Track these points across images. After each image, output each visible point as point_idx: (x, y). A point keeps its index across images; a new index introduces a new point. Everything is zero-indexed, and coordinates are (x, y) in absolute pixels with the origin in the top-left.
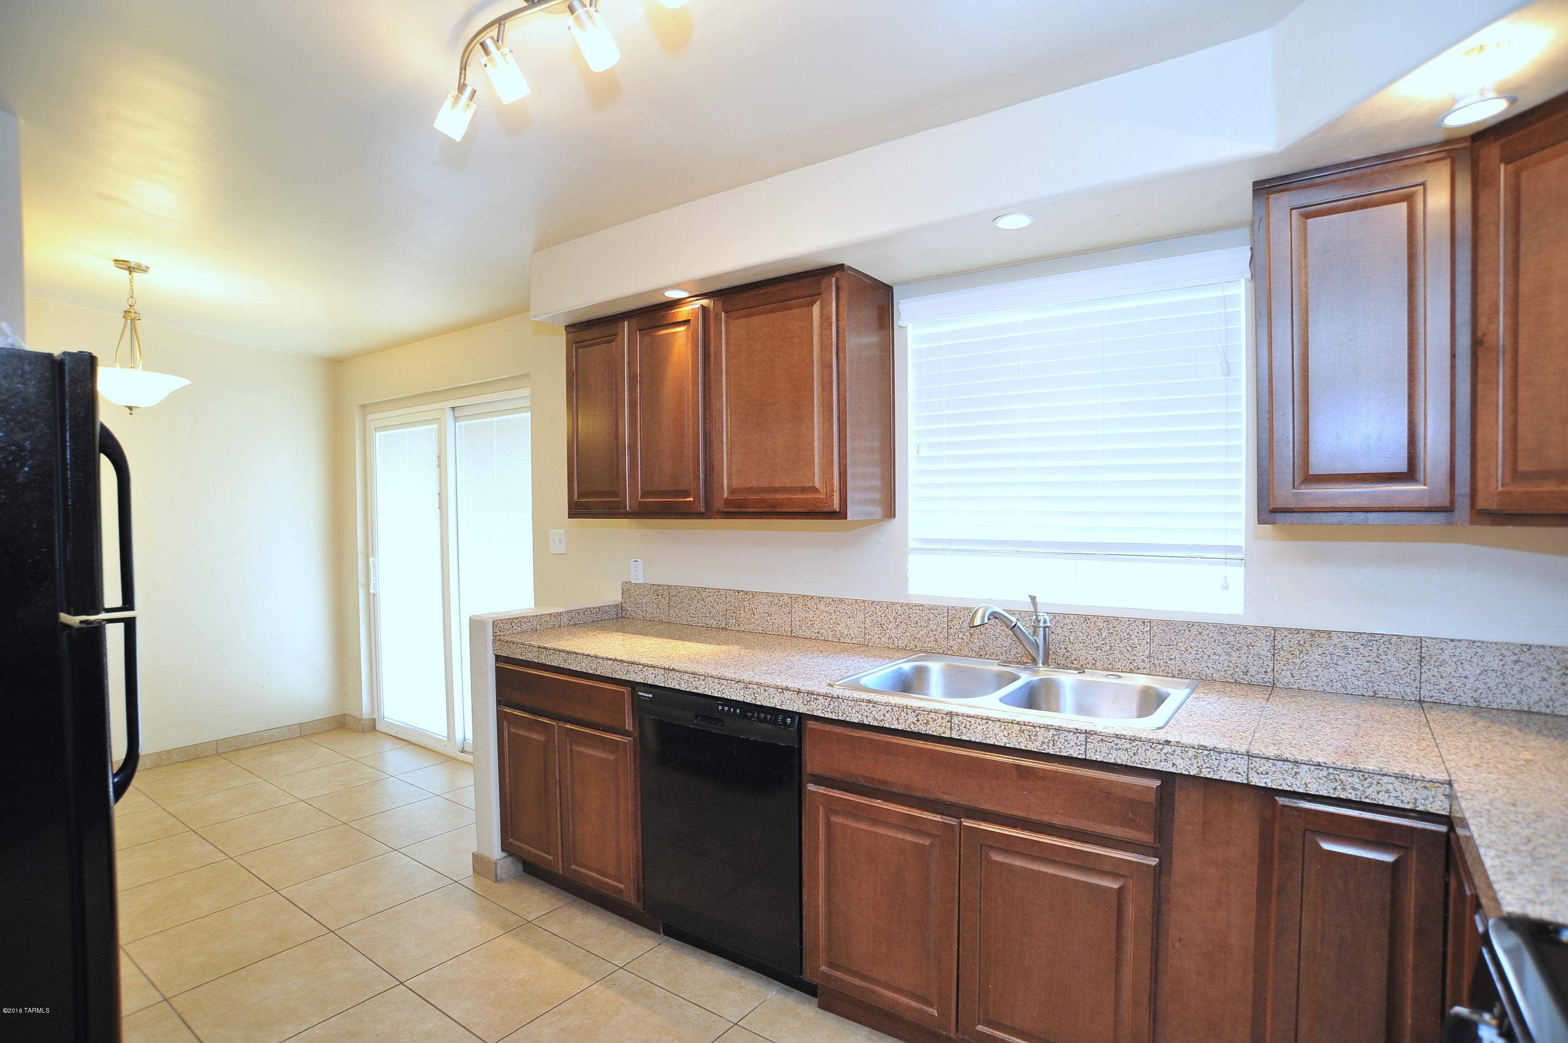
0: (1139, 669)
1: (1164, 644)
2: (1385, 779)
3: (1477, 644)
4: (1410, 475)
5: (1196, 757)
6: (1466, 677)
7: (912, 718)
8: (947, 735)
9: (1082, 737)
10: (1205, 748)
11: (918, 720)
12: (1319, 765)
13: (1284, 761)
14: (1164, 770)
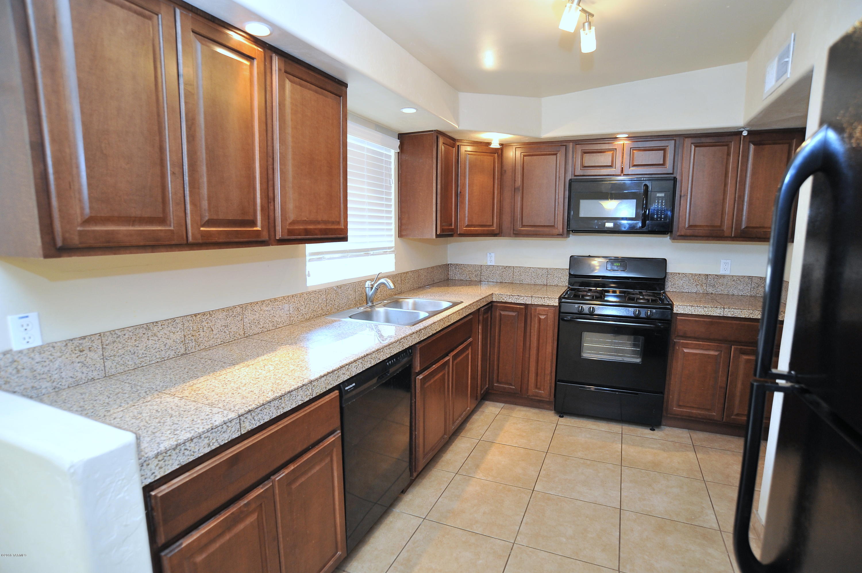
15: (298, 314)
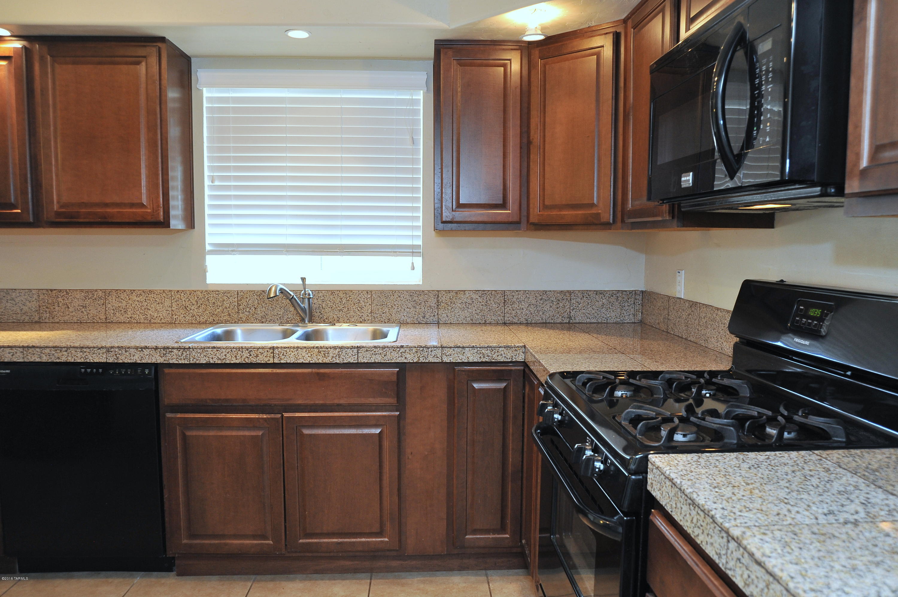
0: (365, 320)
1: (379, 304)
2: (500, 349)
3: (527, 292)
4: (503, 205)
5: (417, 352)
6: (522, 309)
7: (246, 354)
8: (271, 361)
9: (355, 350)
10: (421, 347)
11: (250, 355)
12: (473, 347)
13: (458, 347)
14: (401, 362)
15: (185, 314)
